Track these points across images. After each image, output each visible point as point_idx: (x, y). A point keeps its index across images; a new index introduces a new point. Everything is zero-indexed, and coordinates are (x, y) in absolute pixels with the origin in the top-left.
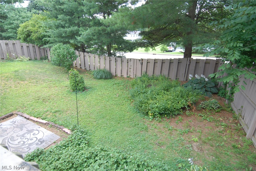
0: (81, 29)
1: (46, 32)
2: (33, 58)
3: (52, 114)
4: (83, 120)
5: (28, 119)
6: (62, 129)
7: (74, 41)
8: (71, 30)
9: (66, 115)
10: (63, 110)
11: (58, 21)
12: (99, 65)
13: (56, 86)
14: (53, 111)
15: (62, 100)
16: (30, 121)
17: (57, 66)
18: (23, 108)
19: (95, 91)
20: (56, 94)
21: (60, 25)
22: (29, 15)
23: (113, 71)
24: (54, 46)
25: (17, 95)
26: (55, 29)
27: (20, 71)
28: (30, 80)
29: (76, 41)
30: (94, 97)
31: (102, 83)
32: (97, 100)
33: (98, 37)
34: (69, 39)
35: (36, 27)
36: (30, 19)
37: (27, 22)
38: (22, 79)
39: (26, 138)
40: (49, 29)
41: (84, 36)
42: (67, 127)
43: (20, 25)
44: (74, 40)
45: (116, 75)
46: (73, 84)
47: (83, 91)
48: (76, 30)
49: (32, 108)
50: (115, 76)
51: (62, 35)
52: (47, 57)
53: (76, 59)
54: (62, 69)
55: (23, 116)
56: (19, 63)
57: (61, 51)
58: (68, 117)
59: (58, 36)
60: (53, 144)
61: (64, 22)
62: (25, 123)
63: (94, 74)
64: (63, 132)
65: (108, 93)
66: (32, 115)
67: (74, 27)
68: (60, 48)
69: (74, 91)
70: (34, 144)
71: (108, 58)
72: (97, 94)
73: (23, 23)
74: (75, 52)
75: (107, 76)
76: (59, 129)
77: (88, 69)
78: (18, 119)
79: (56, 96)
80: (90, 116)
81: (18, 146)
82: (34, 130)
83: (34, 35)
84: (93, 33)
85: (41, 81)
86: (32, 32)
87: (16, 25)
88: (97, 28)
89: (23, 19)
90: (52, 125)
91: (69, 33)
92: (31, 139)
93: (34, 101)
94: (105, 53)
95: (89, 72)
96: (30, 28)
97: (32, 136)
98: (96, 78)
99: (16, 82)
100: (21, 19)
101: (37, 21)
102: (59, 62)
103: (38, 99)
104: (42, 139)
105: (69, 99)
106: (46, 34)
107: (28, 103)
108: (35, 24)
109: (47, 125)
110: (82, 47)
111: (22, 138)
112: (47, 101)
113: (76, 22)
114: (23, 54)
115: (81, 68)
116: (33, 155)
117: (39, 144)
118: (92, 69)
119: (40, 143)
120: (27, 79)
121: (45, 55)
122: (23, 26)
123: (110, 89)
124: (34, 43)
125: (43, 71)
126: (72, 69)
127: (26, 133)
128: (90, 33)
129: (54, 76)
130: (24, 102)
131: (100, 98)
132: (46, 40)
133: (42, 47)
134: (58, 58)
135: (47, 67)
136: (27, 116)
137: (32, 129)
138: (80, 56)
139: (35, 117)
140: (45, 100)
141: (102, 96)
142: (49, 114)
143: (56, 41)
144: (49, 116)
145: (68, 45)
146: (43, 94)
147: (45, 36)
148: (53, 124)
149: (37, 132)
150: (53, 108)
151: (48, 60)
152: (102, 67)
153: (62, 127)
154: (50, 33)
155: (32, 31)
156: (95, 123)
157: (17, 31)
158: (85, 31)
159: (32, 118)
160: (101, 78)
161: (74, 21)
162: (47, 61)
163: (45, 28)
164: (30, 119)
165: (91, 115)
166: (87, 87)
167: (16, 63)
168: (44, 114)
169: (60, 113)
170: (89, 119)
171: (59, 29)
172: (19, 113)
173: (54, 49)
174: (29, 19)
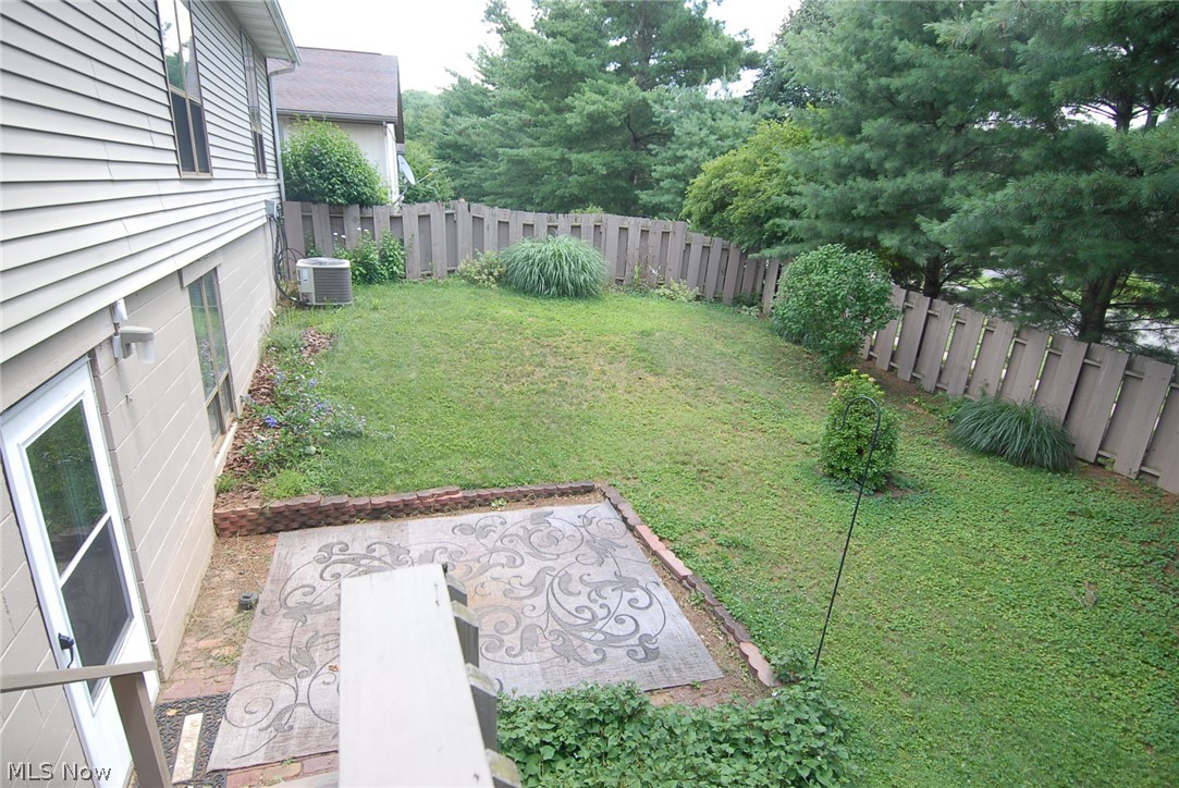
0: (956, 182)
1: (790, 193)
2: (709, 294)
3: (714, 547)
4: (845, 651)
5: (631, 529)
6: (739, 641)
7: (902, 241)
8: (903, 187)
9: (771, 580)
10: (763, 548)
11: (854, 148)
12: (1003, 376)
13: (761, 426)
14: (723, 535)
15: (770, 501)
16: (633, 539)
17: (787, 340)
18: (628, 479)
19: (945, 513)
20: (753, 463)
21: (859, 166)
22: (743, 128)
23: (1087, 432)
24: (803, 257)
25: (623, 423)
26: (830, 183)
27: (657, 334)
28: (679, 377)
29: (909, 240)
30: (931, 548)
31: (997, 480)
32: (946, 570)
33: (1053, 230)
34: (879, 231)
35: (758, 173)
36: (745, 142)
37: (732, 152)
38: (654, 367)
39: (605, 601)
40: (809, 180)
41: (971, 217)
42: (760, 640)
43: (703, 166)
44: (901, 233)
45: (1098, 456)
46: (840, 445)
47: (876, 491)
48: (931, 189)
49: (656, 489)
50: (1093, 461)
51: (856, 208)
52: (761, 295)
53: (882, 326)
54: (805, 356)
55: (619, 511)
56: (662, 305)
57: (828, 281)
58: (776, 593)
59: (831, 214)
60: (687, 690)
61: (882, 153)
62: (616, 541)
63: (958, 417)
64: (738, 656)
65: (1024, 558)
66: (649, 519)
67: (922, 171)
68: (825, 266)
69: (832, 475)
70: (623, 644)
71: (1073, 353)
72: (953, 538)
73: (715, 157)
74: (891, 294)
75: (1038, 450)
76: (725, 631)
77: (928, 384)
78: (601, 510)
79: (749, 472)
80: (885, 645)
81: (572, 620)
82: (635, 583)
83: (740, 204)
84: (1028, 207)
85: (712, 389)
86: (735, 194)
87: (692, 166)
88: (1063, 181)
89: (719, 142)
90: (704, 601)
91: (887, 203)
92: (620, 621)
93: (667, 466)
94: (1059, 314)
95: (931, 402)
96: (736, 177)
97: (624, 609)
98: (963, 442)
99: (635, 373)
100: (713, 144)
101: (768, 149)
102: (804, 325)
103: (684, 463)
104: (654, 641)
105: (801, 505)
106: (788, 201)
107: (650, 464)
108: (758, 162)
109: (687, 589)
110: (929, 272)
111: (593, 595)
112: (713, 483)
113: (943, 149)
114: (683, 275)
115: (891, 369)
116: (608, 703)
117: (639, 657)
118: (954, 388)
119: (641, 654)
120: (669, 371)
121: (754, 289)
122: (715, 168)
123: (1038, 531)
124: (731, 234)
125: (730, 351)
126: (857, 373)
127: (611, 582)
128: (1012, 206)
129: (763, 381)
130: (637, 458)
131: (965, 568)
132: (778, 226)
133: (756, 255)
134: (806, 310)
135: (750, 337)
136: (633, 518)
137: (634, 576)
138: (908, 311)
139: (656, 532)
140: (706, 474)
141: (980, 556)
142: (705, 543)
143: (818, 235)
144: (700, 552)
145: (865, 257)
146: (704, 447)
147: (778, 211)
148: (710, 597)
149: (644, 600)
150: (728, 522)
151: (761, 308)
152: (1019, 394)
153: (739, 629)
154: (804, 201)
155: (738, 190)
156: (906, 700)
157: (689, 188)
158: (980, 192)
159: (644, 530)
160: (995, 451)
161: (935, 146)
162: (754, 310)
163: (790, 178)
164: (638, 532)
165: (893, 641)
166: (904, 478)
167: (653, 303)
168: (688, 535)
169: (746, 556)
170: (876, 662)
171: (850, 182)
172: (612, 493)
173: (800, 268)
174: (741, 140)
